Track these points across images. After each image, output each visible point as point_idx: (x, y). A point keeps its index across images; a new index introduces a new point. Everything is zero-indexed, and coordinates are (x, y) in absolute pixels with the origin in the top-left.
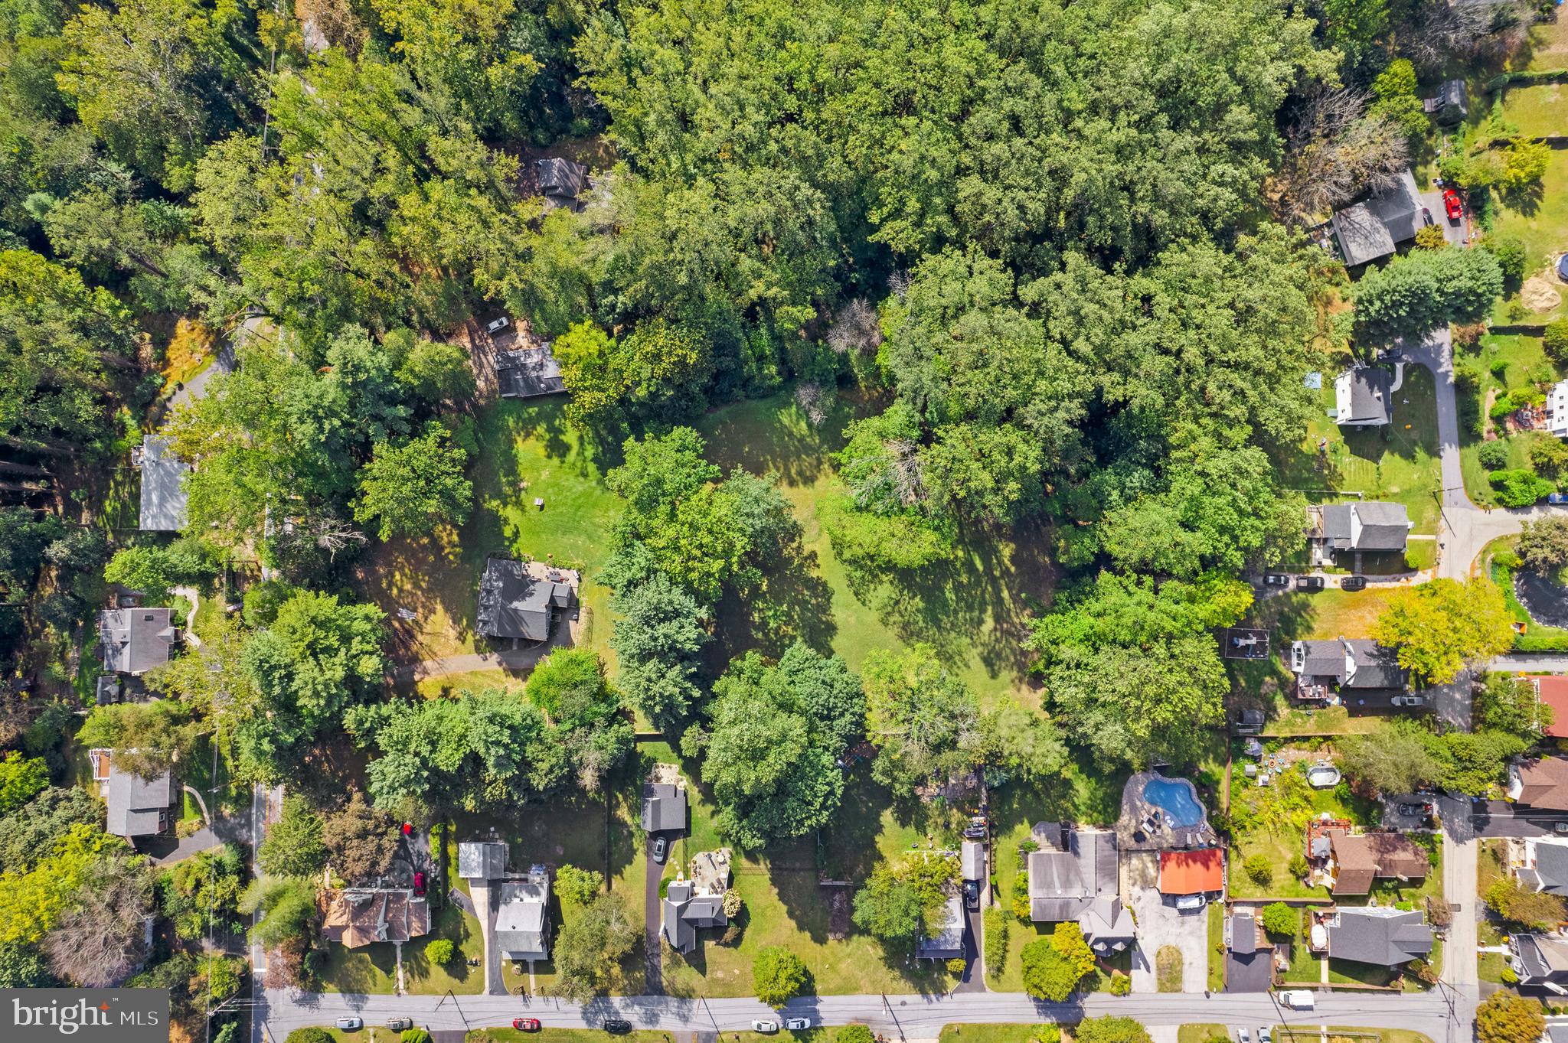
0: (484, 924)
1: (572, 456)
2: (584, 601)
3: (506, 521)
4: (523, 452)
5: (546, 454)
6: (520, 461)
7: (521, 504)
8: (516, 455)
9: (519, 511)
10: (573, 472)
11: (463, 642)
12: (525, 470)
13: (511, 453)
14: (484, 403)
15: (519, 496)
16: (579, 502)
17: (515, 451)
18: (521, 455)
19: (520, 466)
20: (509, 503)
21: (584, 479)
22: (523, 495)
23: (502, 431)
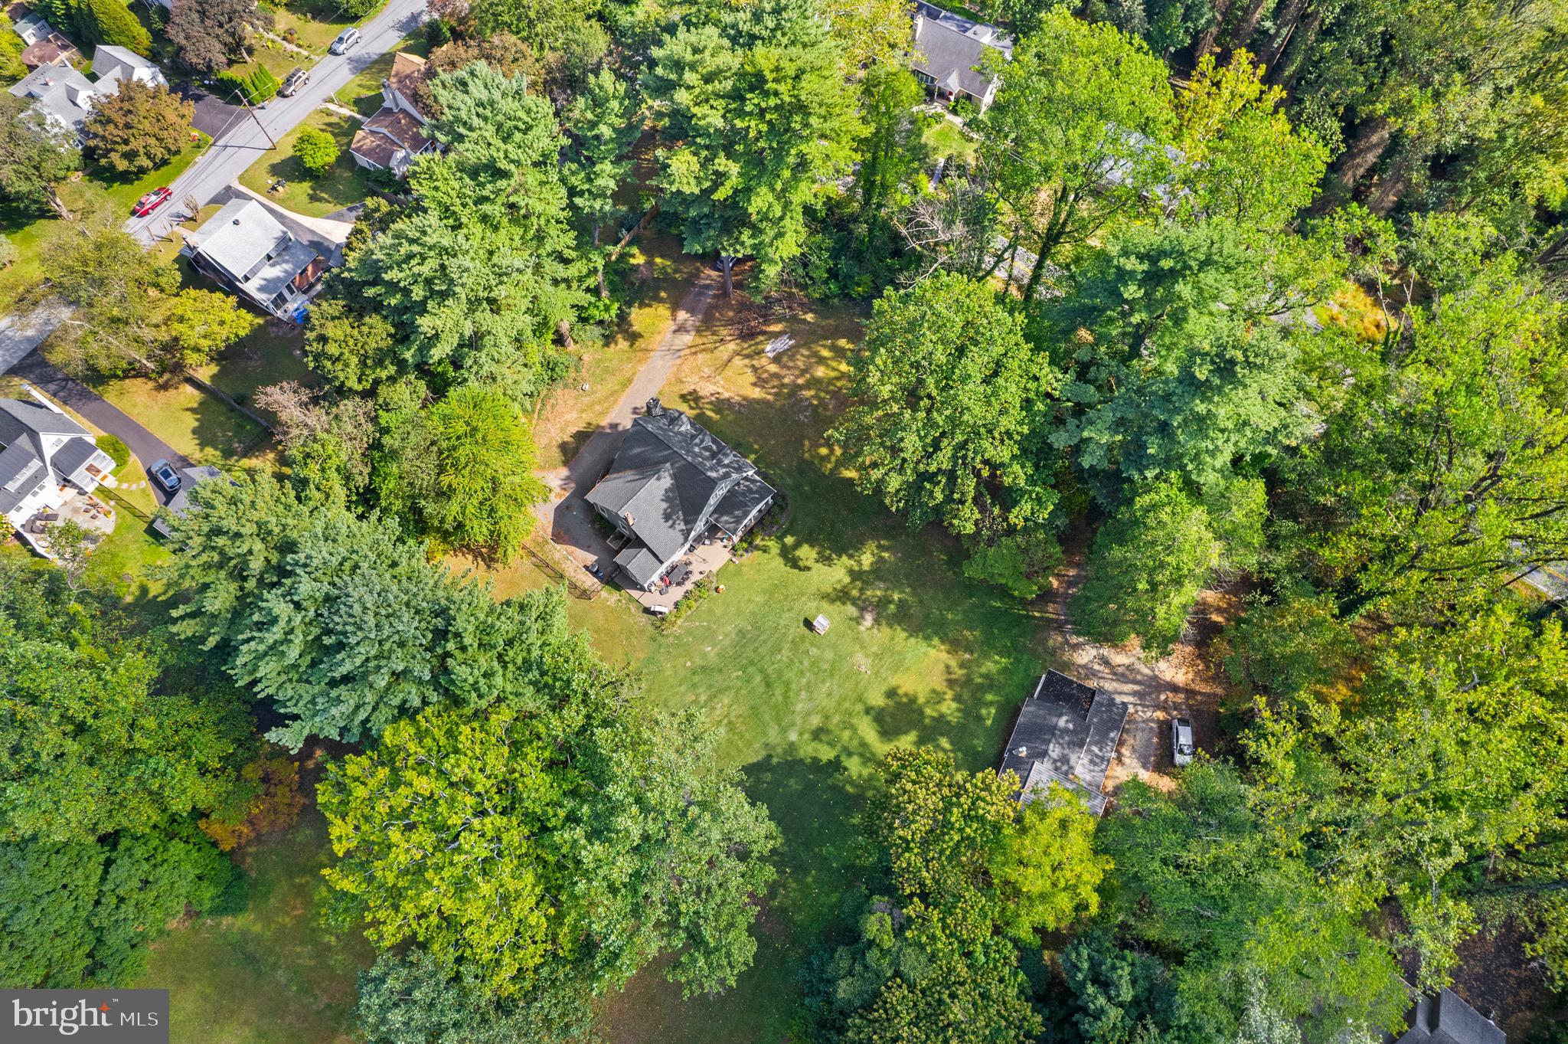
1: (869, 732)
2: (609, 597)
3: (825, 560)
4: (925, 654)
5: (901, 692)
6: (912, 640)
7: (839, 598)
8: (927, 638)
9: (830, 590)
10: (836, 719)
11: (683, 397)
12: (892, 639)
13: (936, 633)
14: (1051, 643)
15: (854, 604)
16: (778, 692)
17: (936, 641)
18: (923, 647)
19: (904, 635)
20: (853, 581)
21: (814, 727)
22: (851, 610)
23: (983, 643)
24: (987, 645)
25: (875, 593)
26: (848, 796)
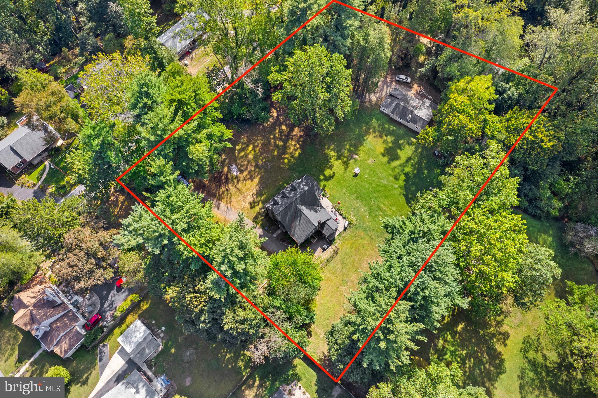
0: (100, 384)
1: (396, 163)
2: (338, 243)
3: (331, 167)
4: (369, 142)
5: (383, 152)
6: (364, 145)
7: (347, 165)
8: (364, 140)
9: (343, 167)
10: (391, 172)
11: (251, 208)
12: (363, 151)
13: (362, 137)
14: (369, 106)
15: (350, 160)
16: (380, 189)
17: (365, 138)
18: (367, 142)
19: (362, 147)
20: (341, 159)
21: (394, 180)
22: (352, 161)
23: (367, 124)
24: (368, 123)
25: (346, 153)
26: (418, 172)
